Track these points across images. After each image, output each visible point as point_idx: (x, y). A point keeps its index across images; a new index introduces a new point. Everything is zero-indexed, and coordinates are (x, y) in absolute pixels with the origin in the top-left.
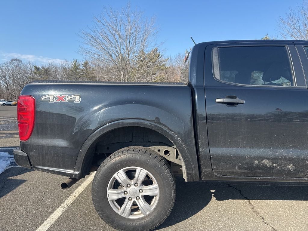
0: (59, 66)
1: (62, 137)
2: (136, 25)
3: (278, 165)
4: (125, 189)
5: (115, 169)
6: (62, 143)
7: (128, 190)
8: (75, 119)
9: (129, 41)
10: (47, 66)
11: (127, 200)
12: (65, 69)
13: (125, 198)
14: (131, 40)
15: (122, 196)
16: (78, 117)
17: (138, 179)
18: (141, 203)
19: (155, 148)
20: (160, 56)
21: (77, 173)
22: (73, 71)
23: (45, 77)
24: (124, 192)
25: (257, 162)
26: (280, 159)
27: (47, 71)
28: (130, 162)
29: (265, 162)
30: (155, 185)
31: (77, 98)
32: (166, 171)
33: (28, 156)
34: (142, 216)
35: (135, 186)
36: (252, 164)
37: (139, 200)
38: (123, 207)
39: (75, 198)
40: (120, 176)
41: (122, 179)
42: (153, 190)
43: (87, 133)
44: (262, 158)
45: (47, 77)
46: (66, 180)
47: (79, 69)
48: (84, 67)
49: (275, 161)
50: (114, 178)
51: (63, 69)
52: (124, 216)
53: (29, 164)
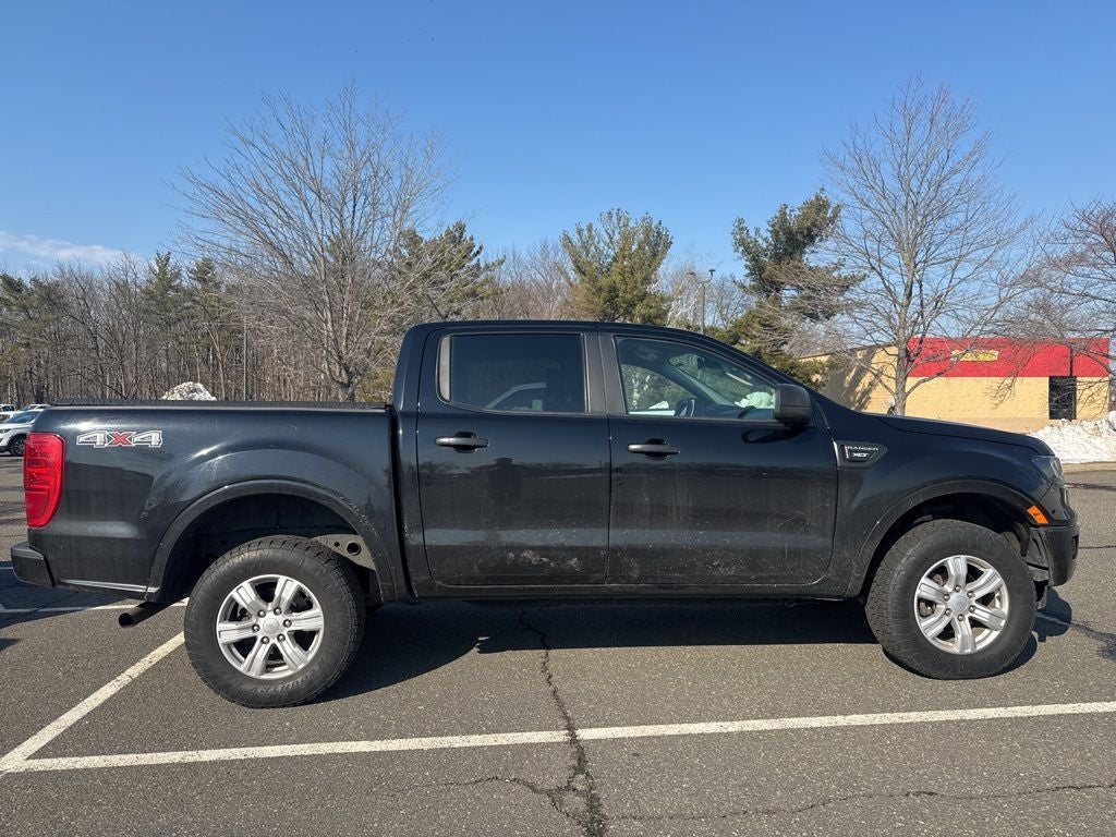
0: (97, 274)
1: (121, 517)
2: (375, 159)
3: (552, 559)
4: (254, 621)
5: (234, 580)
6: (120, 530)
7: (261, 622)
8: (152, 478)
9: (351, 209)
10: (50, 275)
11: (258, 642)
12: (122, 288)
13: (254, 639)
14: (359, 206)
15: (248, 634)
16: (157, 474)
17: (280, 597)
18: (288, 648)
19: (328, 541)
20: (475, 250)
21: (152, 590)
22: (152, 298)
23: (44, 317)
24: (253, 627)
25: (511, 555)
26: (555, 549)
27: (53, 297)
28: (263, 566)
29: (527, 554)
30: (317, 610)
31: (154, 438)
32: (337, 582)
33: (45, 558)
34: (290, 673)
35: (275, 613)
36: (504, 558)
37: (284, 643)
38: (250, 656)
39: (148, 666)
40: (244, 594)
41: (248, 601)
42: (312, 619)
43: (173, 509)
44: (522, 548)
45: (51, 316)
46: (130, 606)
47: (177, 289)
48: (195, 283)
49: (544, 553)
50: (232, 599)
51: (114, 287)
52: (252, 674)
53: (47, 575)
